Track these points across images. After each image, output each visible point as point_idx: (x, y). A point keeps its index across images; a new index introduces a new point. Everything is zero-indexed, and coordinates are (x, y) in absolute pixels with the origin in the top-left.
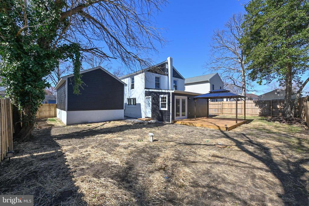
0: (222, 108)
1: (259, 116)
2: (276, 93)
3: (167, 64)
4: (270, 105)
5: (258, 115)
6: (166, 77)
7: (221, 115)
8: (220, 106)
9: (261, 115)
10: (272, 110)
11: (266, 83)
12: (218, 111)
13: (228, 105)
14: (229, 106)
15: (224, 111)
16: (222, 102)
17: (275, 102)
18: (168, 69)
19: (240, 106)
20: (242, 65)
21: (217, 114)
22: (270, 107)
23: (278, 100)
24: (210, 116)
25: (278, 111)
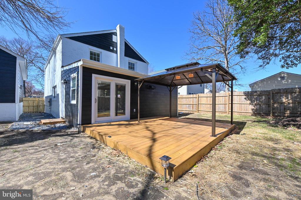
0: (197, 103)
1: (252, 115)
2: (279, 79)
3: (116, 35)
4: (269, 98)
5: (250, 114)
6: (115, 55)
7: (196, 113)
8: (195, 101)
9: (256, 113)
10: (273, 106)
11: (262, 64)
12: (193, 108)
13: (207, 99)
14: (208, 101)
15: (201, 108)
16: (197, 95)
17: (278, 93)
18: (116, 43)
19: (223, 100)
20: (226, 55)
21: (191, 112)
22: (269, 101)
23: (283, 89)
24: (179, 114)
25: (282, 108)
